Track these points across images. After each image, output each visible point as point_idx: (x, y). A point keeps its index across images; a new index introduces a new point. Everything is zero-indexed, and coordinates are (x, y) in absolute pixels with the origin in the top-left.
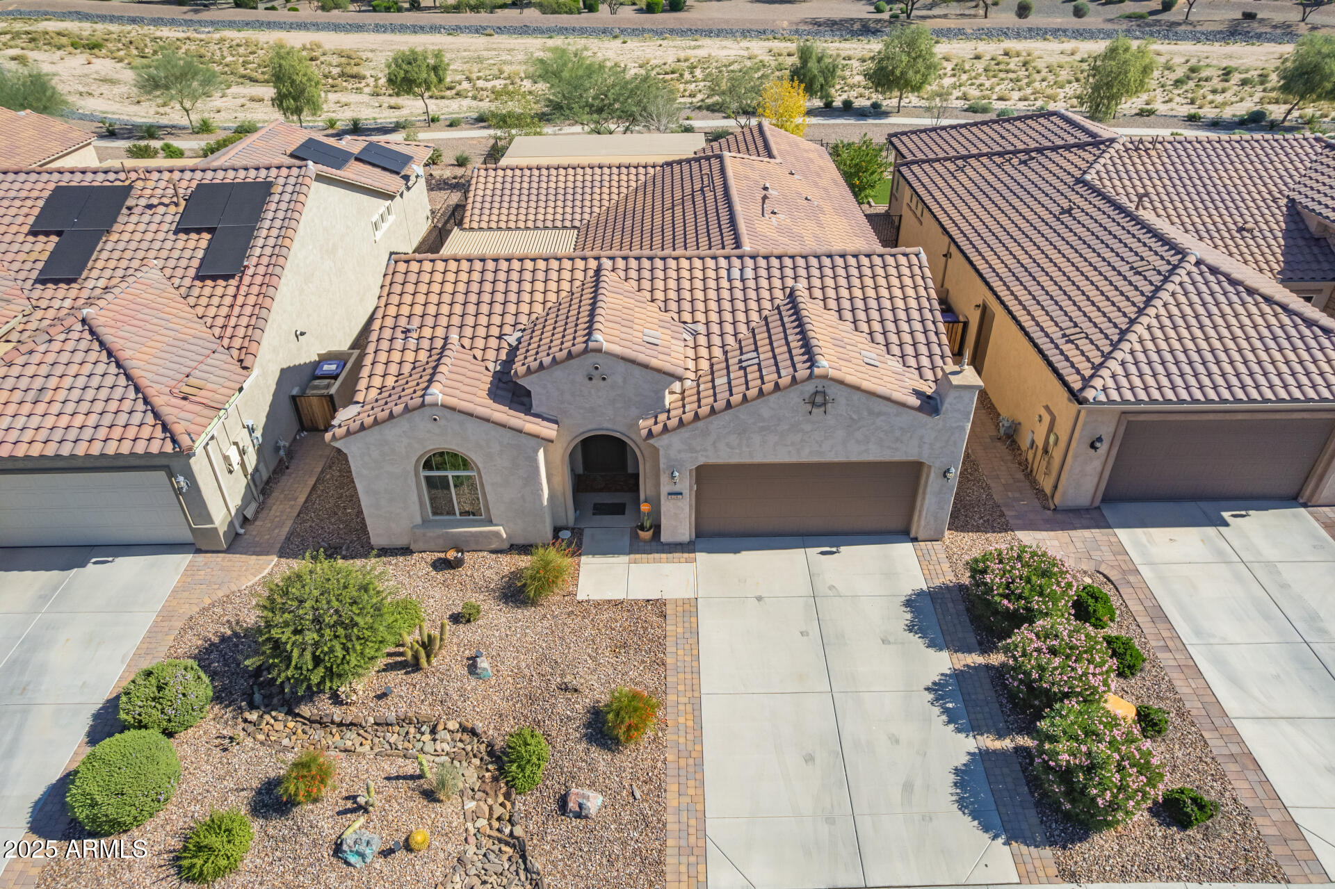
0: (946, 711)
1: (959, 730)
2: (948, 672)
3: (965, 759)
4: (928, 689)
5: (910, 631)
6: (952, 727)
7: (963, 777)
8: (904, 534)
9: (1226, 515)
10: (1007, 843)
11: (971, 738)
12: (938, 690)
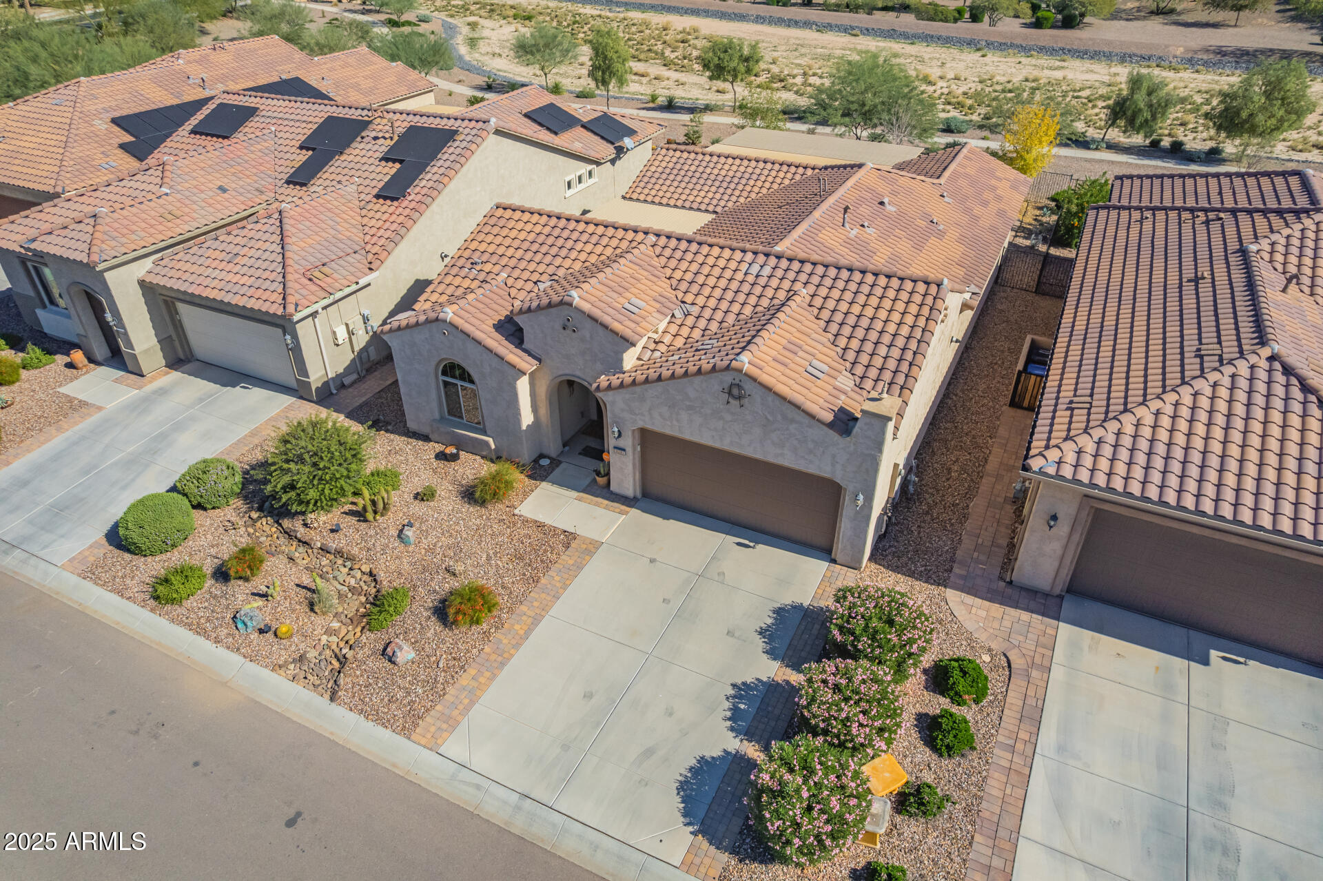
0: (735, 709)
1: (732, 729)
2: (765, 679)
3: (717, 753)
4: (734, 686)
5: (760, 633)
6: (729, 723)
7: (703, 767)
8: (825, 552)
9: (1214, 654)
10: (694, 833)
11: (737, 740)
12: (742, 691)
